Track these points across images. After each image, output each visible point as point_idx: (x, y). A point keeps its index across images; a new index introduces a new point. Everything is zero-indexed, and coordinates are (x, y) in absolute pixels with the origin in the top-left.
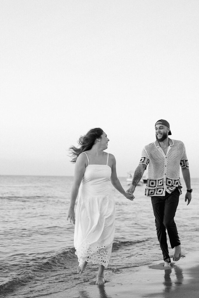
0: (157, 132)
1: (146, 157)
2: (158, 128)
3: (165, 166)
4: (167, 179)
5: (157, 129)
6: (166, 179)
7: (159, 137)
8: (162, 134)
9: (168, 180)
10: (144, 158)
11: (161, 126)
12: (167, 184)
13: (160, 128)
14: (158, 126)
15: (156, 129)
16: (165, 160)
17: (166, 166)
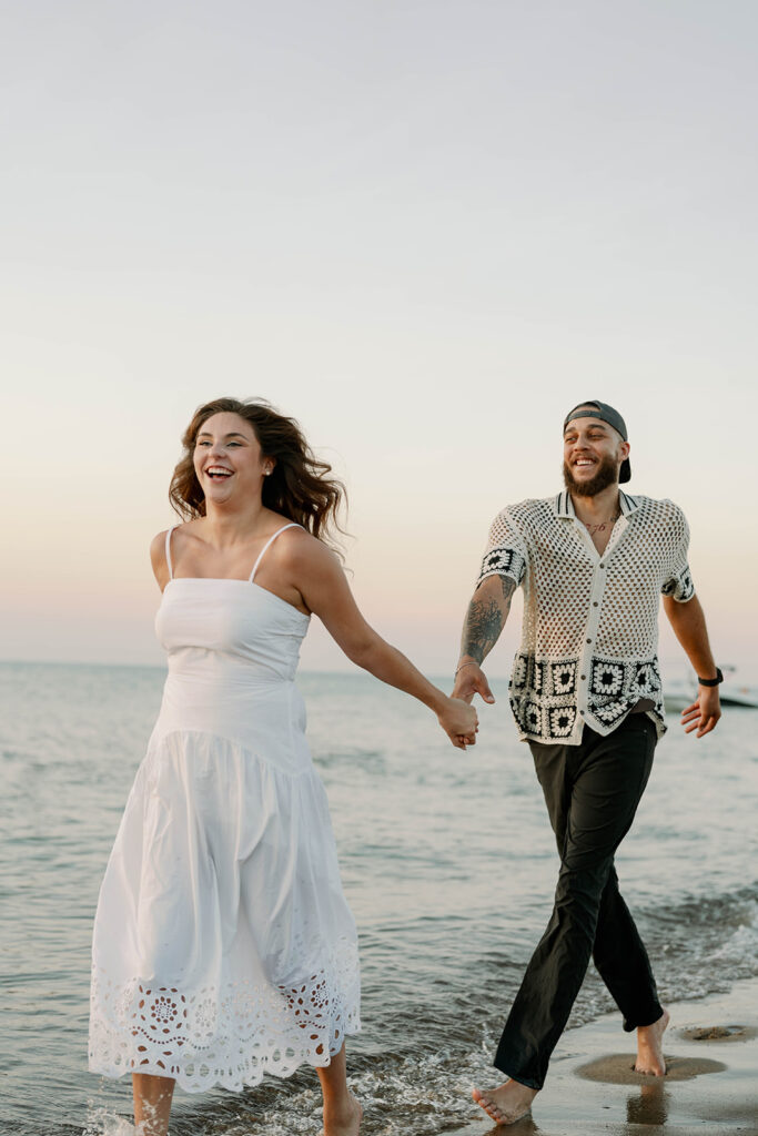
0: (571, 453)
1: (516, 550)
2: (580, 434)
3: (592, 602)
4: (595, 663)
5: (576, 437)
6: (590, 664)
7: (583, 473)
8: (595, 461)
9: (600, 670)
10: (508, 551)
11: (593, 426)
12: (593, 691)
13: (589, 436)
14: (581, 425)
15: (572, 440)
16: (595, 576)
17: (596, 604)
